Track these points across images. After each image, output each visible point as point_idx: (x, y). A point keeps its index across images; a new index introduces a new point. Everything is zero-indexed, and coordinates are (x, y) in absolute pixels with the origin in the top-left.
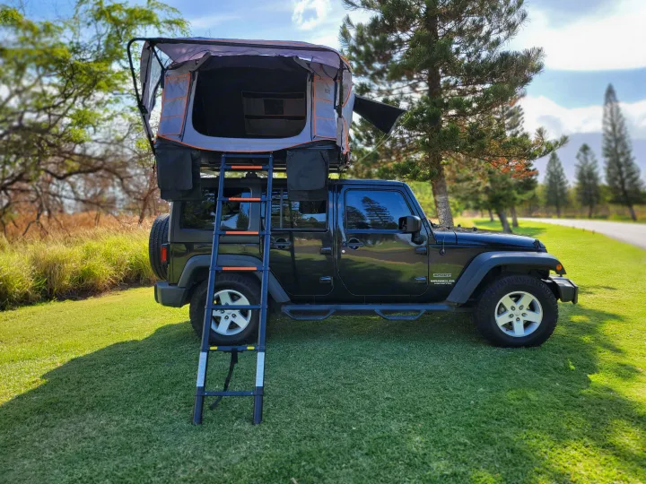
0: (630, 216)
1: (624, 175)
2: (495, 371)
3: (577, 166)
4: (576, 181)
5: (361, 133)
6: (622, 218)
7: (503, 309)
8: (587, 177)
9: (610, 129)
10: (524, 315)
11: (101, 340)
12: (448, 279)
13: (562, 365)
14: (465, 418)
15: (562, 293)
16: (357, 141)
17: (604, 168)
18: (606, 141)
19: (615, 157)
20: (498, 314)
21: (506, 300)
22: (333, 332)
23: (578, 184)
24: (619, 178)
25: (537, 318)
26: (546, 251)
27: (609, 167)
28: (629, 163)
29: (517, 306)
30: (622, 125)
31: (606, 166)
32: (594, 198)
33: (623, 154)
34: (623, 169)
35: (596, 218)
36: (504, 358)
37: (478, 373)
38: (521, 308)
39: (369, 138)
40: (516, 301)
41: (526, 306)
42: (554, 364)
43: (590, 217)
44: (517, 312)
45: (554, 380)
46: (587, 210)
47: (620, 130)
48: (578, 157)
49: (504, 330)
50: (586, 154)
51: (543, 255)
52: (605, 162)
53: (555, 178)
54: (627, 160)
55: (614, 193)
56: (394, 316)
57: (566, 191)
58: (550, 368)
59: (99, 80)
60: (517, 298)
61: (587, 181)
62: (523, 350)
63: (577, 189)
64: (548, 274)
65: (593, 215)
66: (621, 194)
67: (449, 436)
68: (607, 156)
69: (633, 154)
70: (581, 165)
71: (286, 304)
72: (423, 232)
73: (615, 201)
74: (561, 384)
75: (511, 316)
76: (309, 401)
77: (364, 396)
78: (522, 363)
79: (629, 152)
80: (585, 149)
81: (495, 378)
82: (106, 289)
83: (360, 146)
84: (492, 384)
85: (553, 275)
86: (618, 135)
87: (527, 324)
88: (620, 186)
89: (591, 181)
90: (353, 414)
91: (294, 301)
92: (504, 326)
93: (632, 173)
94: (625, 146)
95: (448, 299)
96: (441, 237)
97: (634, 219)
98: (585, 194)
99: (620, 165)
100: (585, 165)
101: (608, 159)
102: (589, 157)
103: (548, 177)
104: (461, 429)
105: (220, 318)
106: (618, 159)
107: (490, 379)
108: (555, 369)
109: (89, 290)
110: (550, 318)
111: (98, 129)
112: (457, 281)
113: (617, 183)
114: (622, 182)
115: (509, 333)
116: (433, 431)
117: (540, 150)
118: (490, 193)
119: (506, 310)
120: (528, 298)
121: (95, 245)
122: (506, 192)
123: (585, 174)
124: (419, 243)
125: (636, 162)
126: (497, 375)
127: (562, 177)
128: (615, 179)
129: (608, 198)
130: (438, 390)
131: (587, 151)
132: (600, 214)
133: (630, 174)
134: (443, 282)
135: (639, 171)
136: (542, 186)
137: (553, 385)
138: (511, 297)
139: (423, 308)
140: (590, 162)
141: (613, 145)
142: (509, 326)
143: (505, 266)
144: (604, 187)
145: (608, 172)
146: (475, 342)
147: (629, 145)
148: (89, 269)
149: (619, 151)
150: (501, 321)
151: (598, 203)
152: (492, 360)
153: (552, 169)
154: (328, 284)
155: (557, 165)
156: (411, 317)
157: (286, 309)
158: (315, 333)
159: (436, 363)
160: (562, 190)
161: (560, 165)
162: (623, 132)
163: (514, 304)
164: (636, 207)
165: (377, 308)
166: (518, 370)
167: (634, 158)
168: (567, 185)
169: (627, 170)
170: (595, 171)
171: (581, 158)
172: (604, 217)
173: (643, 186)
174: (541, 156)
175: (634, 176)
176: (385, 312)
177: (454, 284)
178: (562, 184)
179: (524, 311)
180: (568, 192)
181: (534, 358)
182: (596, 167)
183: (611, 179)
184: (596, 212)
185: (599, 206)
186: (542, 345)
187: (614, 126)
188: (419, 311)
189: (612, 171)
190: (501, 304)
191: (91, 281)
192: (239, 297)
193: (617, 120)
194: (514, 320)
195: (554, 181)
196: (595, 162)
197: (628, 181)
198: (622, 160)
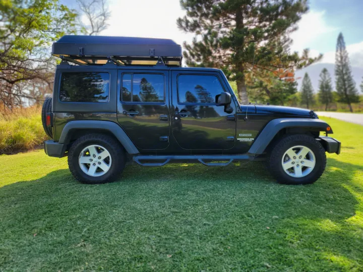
0: (349, 109)
1: (347, 86)
2: (284, 202)
3: (320, 81)
4: (319, 89)
5: (194, 53)
6: (344, 110)
7: (287, 158)
8: (325, 87)
9: (339, 59)
10: (302, 162)
11: (10, 179)
12: (249, 137)
13: (332, 197)
14: (265, 241)
15: (330, 147)
16: (191, 57)
17: (335, 82)
18: (337, 66)
19: (342, 76)
20: (284, 161)
21: (290, 152)
22: (170, 174)
23: (320, 91)
24: (343, 87)
25: (311, 164)
26: (318, 118)
27: (339, 81)
28: (349, 79)
29: (297, 156)
30: (346, 57)
31: (336, 80)
32: (329, 100)
33: (346, 74)
34: (346, 82)
35: (330, 111)
36: (289, 192)
37: (272, 204)
38: (300, 157)
39: (199, 56)
40: (297, 153)
41: (304, 156)
42: (325, 195)
43: (326, 110)
44: (297, 160)
45: (329, 209)
46: (325, 106)
47: (345, 60)
48: (320, 75)
49: (288, 173)
50: (325, 74)
51: (316, 120)
52: (336, 78)
53: (307, 88)
54: (349, 77)
55: (340, 96)
56: (212, 163)
57: (313, 96)
58: (322, 199)
59: (33, 21)
60: (298, 150)
61: (325, 89)
62: (301, 187)
63: (319, 94)
64: (318, 134)
65: (328, 109)
66: (344, 96)
67: (253, 257)
68: (337, 75)
69: (352, 74)
70: (322, 80)
71: (136, 155)
72: (232, 105)
73: (341, 101)
74: (334, 212)
75: (293, 163)
76: (144, 227)
77: (186, 223)
78: (302, 196)
79: (350, 73)
80: (325, 71)
81: (284, 207)
82: (31, 148)
83: (193, 60)
84: (283, 211)
85: (322, 134)
86: (344, 62)
87: (304, 169)
88: (344, 92)
89: (327, 90)
90: (177, 237)
91: (142, 153)
92: (289, 170)
93: (352, 85)
94: (347, 69)
95: (249, 152)
96: (245, 108)
97: (351, 111)
98: (323, 97)
99: (344, 80)
100: (324, 80)
101: (337, 77)
102: (327, 76)
103: (303, 88)
104: (263, 251)
105: (89, 164)
106: (343, 76)
107: (281, 208)
108: (327, 200)
109: (20, 149)
110: (321, 164)
111: (32, 51)
112: (255, 139)
113: (342, 90)
114: (345, 90)
115: (291, 175)
116: (240, 253)
117: (305, 63)
118: (270, 95)
119: (289, 159)
120: (305, 150)
121: (24, 120)
122: (280, 94)
123: (324, 85)
124: (230, 112)
125: (353, 78)
126: (285, 205)
127: (310, 88)
128: (341, 88)
129: (337, 99)
130: (243, 217)
131: (326, 73)
132: (331, 109)
133: (350, 86)
134: (246, 140)
135: (355, 84)
136: (300, 93)
137: (329, 213)
138: (293, 149)
139: (232, 157)
140: (327, 78)
141: (341, 68)
142: (292, 170)
143: (289, 128)
144: (336, 93)
145: (338, 84)
146: (267, 181)
147: (350, 69)
148: (19, 135)
149: (344, 72)
150: (286, 166)
151: (331, 102)
152: (281, 193)
153: (305, 83)
154: (165, 142)
155: (308, 80)
156: (223, 164)
157: (136, 159)
158: (158, 175)
159: (241, 196)
160: (310, 95)
161: (310, 81)
162: (347, 61)
163: (295, 155)
164: (352, 105)
165: (200, 158)
166: (300, 201)
167: (353, 76)
168: (313, 92)
169: (349, 83)
170: (330, 84)
171: (322, 76)
172: (334, 110)
173: (357, 93)
174: (305, 67)
175: (352, 86)
176: (206, 161)
177: (253, 141)
178: (310, 91)
179: (302, 159)
180: (314, 96)
181: (310, 192)
182: (330, 81)
183: (339, 88)
184: (330, 107)
185: (331, 104)
186: (315, 183)
187: (342, 58)
188: (229, 160)
189: (340, 83)
190: (287, 155)
191: (21, 143)
192: (103, 150)
193: (344, 54)
194: (295, 166)
195: (306, 90)
196: (330, 78)
197: (348, 89)
198: (345, 77)
